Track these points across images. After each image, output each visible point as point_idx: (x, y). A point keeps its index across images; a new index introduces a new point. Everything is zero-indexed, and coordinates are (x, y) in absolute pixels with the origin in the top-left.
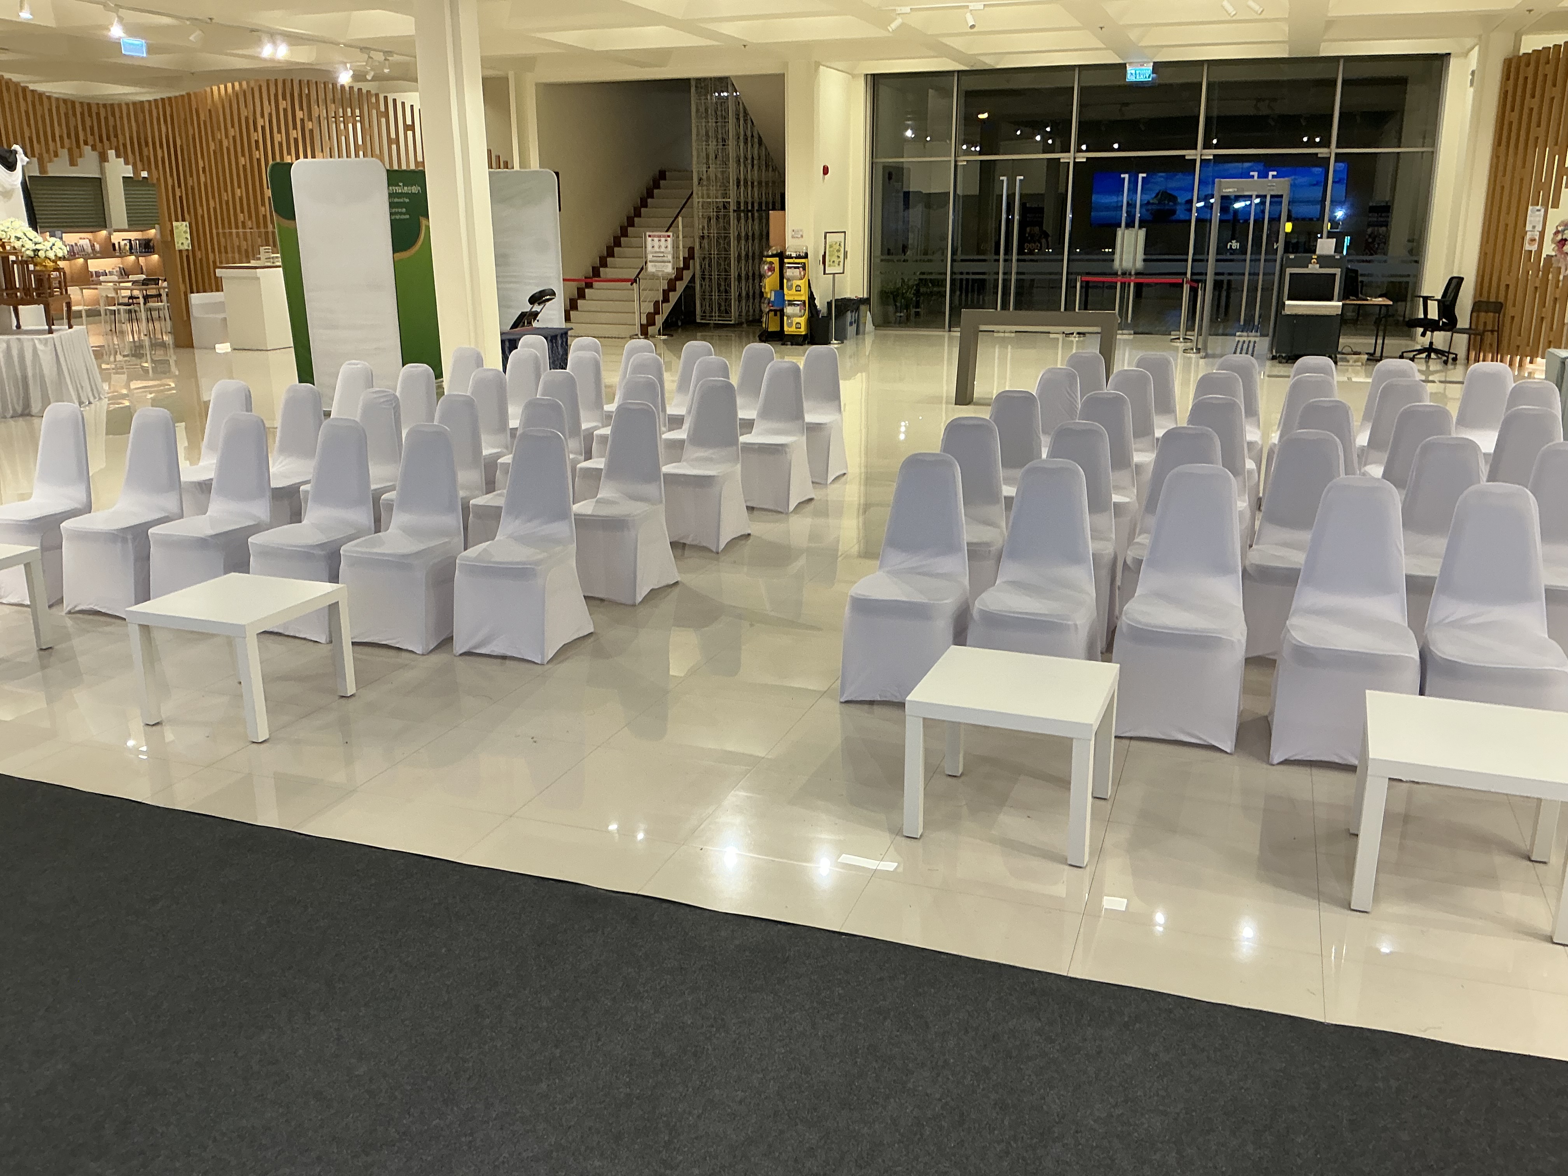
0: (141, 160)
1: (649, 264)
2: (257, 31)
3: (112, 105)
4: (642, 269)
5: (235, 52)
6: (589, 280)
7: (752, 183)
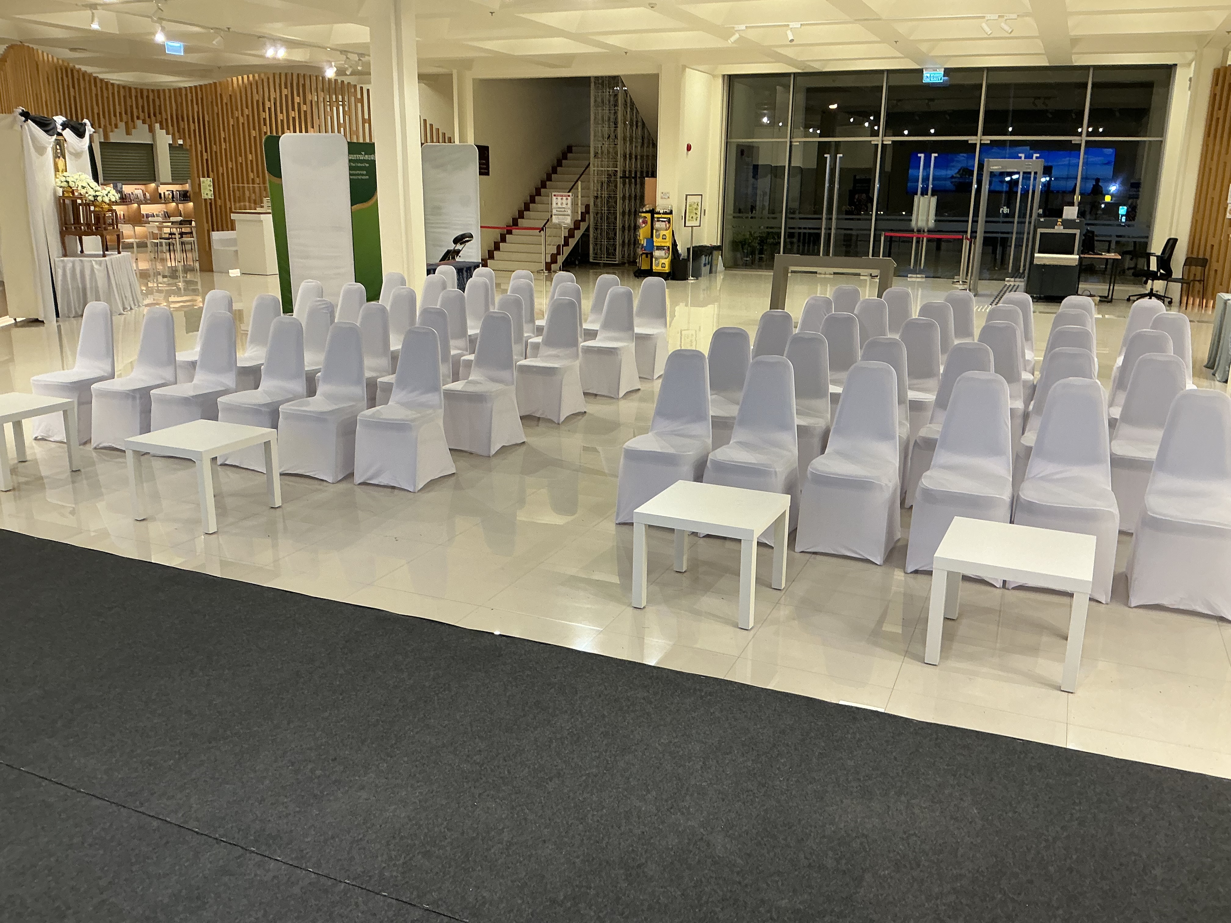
0: (179, 131)
1: (553, 216)
2: (263, 37)
3: (158, 91)
4: (548, 220)
5: (249, 52)
6: (509, 228)
7: (636, 157)
